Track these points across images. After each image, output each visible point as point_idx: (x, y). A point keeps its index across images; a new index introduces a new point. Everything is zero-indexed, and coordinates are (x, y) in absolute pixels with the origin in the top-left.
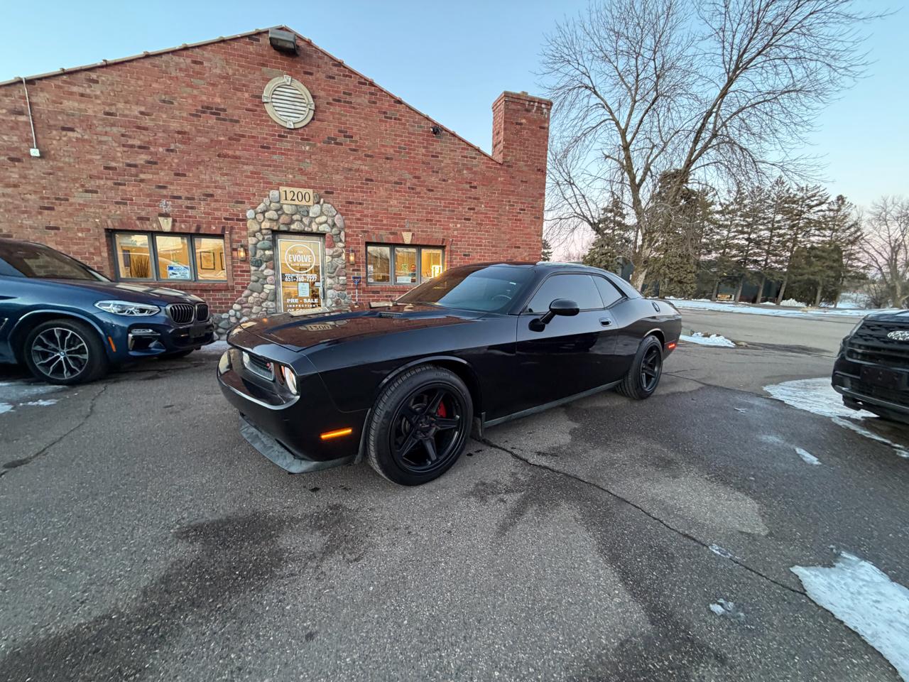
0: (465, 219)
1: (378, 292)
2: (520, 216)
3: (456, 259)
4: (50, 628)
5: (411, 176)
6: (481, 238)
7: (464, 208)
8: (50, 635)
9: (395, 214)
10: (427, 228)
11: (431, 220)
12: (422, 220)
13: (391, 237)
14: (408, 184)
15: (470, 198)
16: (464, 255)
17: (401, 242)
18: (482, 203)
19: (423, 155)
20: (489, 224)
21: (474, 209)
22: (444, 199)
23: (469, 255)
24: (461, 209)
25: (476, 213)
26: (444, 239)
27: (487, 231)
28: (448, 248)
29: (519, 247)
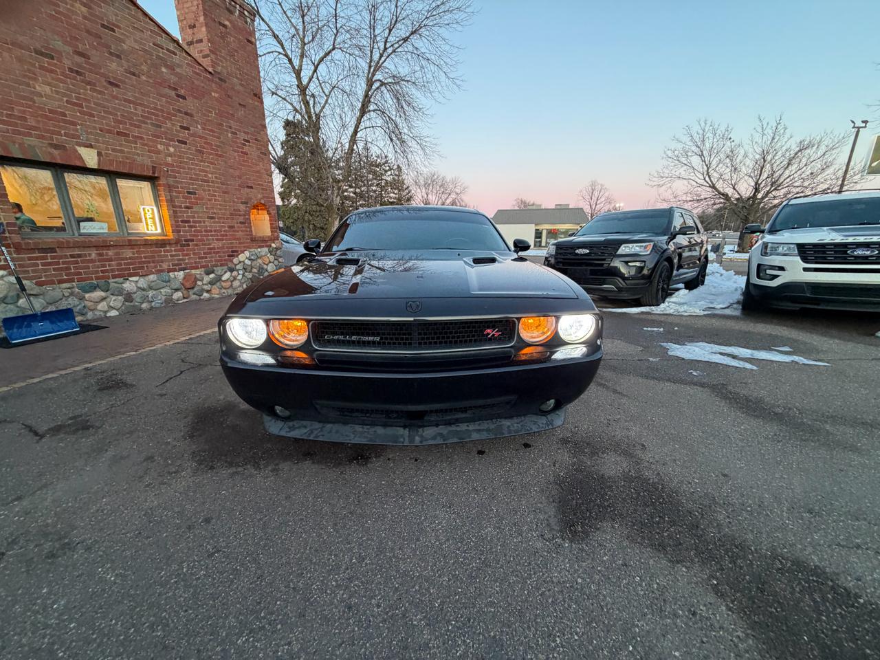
0: (179, 141)
1: (52, 250)
2: (246, 149)
3: (178, 197)
4: (738, 637)
5: (69, 49)
6: (206, 172)
7: (173, 125)
8: (747, 635)
9: (51, 111)
10: (121, 145)
11: (126, 135)
12: (109, 132)
13: (56, 152)
14: (67, 63)
15: (179, 111)
16: (189, 193)
17: (78, 163)
18: (197, 122)
19: (85, 18)
20: (211, 154)
21: (188, 129)
22: (141, 105)
23: (195, 193)
24: (169, 125)
25: (192, 135)
26: (154, 168)
27: (212, 163)
28: (162, 181)
29: (251, 187)
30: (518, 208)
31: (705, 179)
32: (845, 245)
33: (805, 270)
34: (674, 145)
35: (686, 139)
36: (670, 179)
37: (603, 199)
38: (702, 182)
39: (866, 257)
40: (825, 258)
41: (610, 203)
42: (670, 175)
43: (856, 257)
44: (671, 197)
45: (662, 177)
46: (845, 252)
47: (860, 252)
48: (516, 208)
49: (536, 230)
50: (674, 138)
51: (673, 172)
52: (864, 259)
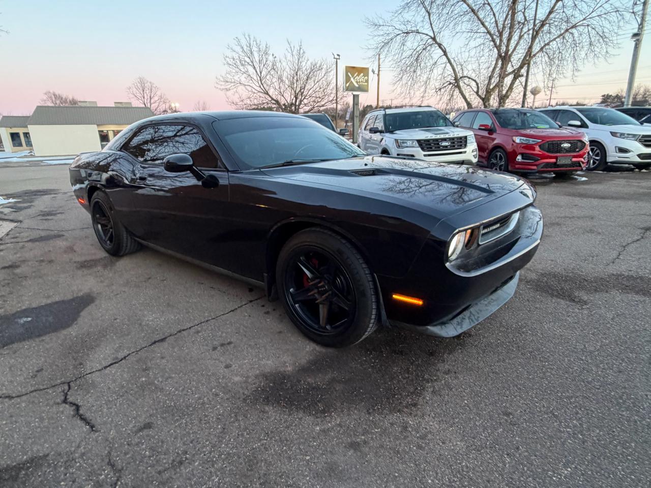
30: (52, 105)
31: (260, 87)
32: (437, 140)
33: (425, 155)
34: (230, 54)
35: (238, 49)
36: (233, 84)
37: (156, 98)
38: (259, 89)
39: (446, 147)
40: (431, 148)
41: (164, 102)
42: (233, 80)
43: (444, 147)
44: (238, 101)
45: (227, 82)
46: (438, 144)
47: (444, 144)
48: (50, 104)
49: (99, 131)
50: (229, 47)
51: (235, 78)
52: (446, 148)
